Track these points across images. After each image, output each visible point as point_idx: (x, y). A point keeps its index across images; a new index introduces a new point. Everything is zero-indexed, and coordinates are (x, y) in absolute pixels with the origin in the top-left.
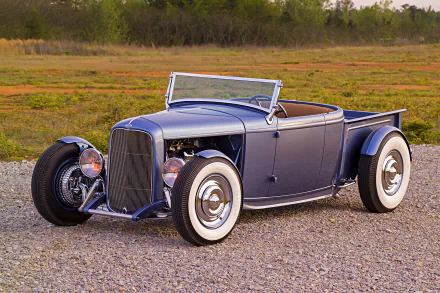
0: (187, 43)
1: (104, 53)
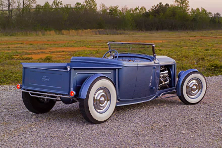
0: (157, 30)
1: (124, 34)
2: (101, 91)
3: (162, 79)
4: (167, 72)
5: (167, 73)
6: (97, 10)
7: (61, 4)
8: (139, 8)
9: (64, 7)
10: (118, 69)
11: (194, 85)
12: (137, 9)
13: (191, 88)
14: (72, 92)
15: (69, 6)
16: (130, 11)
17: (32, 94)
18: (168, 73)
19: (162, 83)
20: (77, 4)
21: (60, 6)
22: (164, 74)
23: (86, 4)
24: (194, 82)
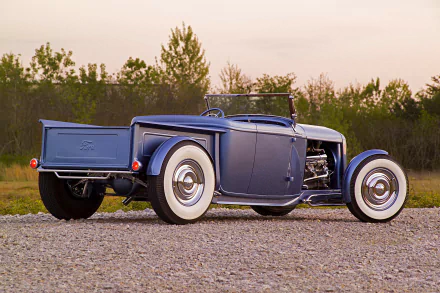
2: (186, 166)
3: (312, 169)
4: (325, 156)
5: (324, 158)
6: (210, 92)
7: (68, 63)
8: (382, 88)
9: (78, 73)
10: (221, 133)
11: (379, 182)
12: (372, 88)
13: (373, 188)
14: (136, 163)
15: (98, 72)
16: (345, 97)
17: (60, 174)
18: (327, 159)
19: (312, 175)
20: (130, 64)
21: (64, 71)
22: (319, 159)
23: (164, 67)
24: (380, 176)
